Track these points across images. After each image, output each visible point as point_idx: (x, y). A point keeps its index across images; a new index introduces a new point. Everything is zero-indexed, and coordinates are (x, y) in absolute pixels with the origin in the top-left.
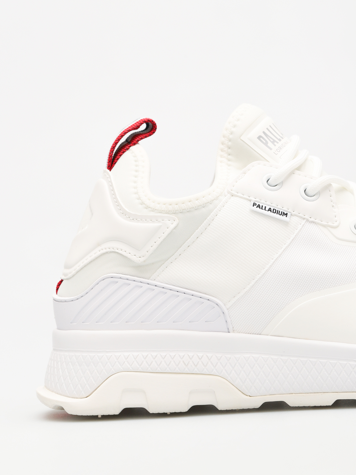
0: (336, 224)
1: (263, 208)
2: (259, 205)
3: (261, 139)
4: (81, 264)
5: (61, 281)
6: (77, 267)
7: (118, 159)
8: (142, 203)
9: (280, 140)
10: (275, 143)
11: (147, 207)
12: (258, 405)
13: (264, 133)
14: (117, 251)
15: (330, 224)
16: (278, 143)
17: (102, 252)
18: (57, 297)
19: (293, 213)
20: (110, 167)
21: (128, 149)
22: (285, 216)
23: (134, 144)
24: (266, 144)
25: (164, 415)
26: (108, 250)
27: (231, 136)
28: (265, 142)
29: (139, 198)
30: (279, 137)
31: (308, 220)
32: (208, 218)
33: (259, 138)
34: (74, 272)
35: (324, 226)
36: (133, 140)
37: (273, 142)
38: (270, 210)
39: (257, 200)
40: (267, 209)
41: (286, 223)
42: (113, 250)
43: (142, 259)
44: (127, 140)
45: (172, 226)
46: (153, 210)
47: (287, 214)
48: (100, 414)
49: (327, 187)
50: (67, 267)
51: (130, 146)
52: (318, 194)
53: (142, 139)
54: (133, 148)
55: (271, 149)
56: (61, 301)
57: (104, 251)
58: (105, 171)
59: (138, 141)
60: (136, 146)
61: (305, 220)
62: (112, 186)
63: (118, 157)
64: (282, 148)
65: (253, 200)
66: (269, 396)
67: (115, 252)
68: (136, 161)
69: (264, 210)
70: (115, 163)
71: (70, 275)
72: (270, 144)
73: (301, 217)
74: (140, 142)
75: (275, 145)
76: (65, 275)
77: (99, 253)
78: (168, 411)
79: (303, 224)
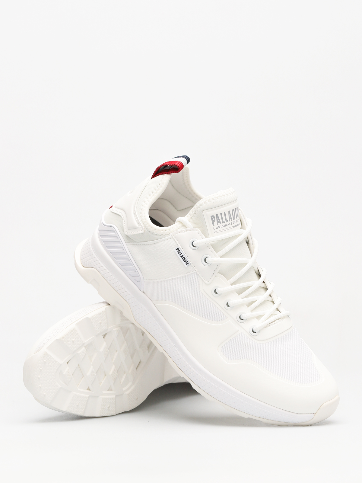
1: (180, 253)
2: (179, 251)
3: (213, 217)
9: (223, 222)
15: (205, 280)
19: (192, 264)
22: (186, 264)
23: (168, 174)
24: (213, 221)
28: (213, 220)
30: (224, 220)
31: (196, 272)
35: (202, 280)
38: (182, 256)
39: (181, 247)
40: (181, 255)
41: (184, 267)
42: (123, 218)
43: (127, 234)
45: (141, 232)
47: (188, 263)
49: (218, 264)
55: (213, 225)
63: (158, 175)
64: (220, 227)
65: (179, 247)
69: (179, 255)
72: (215, 223)
73: (194, 269)
75: (218, 224)
79: (193, 272)
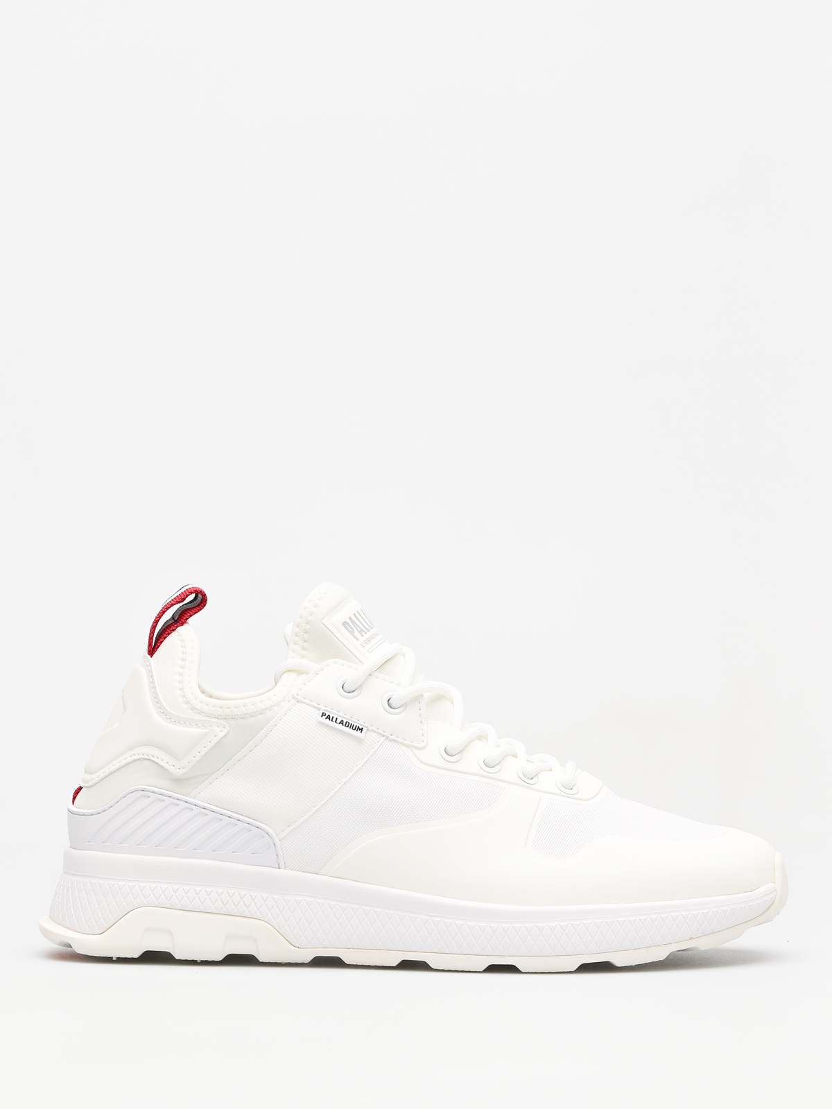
0: (422, 745)
1: (334, 720)
2: (329, 716)
3: (346, 626)
4: (107, 771)
5: (80, 789)
6: (101, 774)
7: (161, 642)
8: (188, 703)
9: (369, 631)
10: (363, 633)
11: (193, 708)
12: (308, 959)
13: (350, 618)
14: (152, 758)
15: (415, 744)
16: (366, 633)
17: (134, 758)
18: (73, 808)
19: (370, 728)
20: (152, 651)
21: (173, 630)
22: (359, 732)
23: (182, 624)
24: (352, 633)
25: (193, 963)
26: (141, 756)
27: (310, 618)
28: (351, 630)
29: (184, 696)
30: (367, 627)
31: (387, 738)
32: (265, 728)
33: (345, 624)
34: (97, 779)
35: (407, 746)
36: (180, 619)
37: (361, 631)
38: (342, 722)
39: (327, 708)
40: (338, 721)
41: (360, 741)
42: (147, 757)
43: (182, 771)
44: (173, 617)
45: (221, 734)
46: (200, 712)
47: (362, 729)
48: (115, 955)
49: (417, 699)
50: (88, 772)
51: (177, 627)
52: (405, 705)
53: (191, 616)
54: (181, 630)
55: (358, 640)
56: (78, 815)
57: (137, 757)
58: (144, 657)
59: (187, 619)
60: (185, 626)
61: (384, 738)
62: (152, 676)
63: (162, 640)
65: (323, 709)
66: (321, 949)
67: (150, 760)
68: (183, 647)
69: (334, 723)
70: (158, 648)
71: (91, 783)
72: (357, 634)
73: (380, 734)
74: (189, 620)
75: (363, 636)
76: (85, 782)
77: (130, 759)
78: (199, 958)
79: (381, 742)
